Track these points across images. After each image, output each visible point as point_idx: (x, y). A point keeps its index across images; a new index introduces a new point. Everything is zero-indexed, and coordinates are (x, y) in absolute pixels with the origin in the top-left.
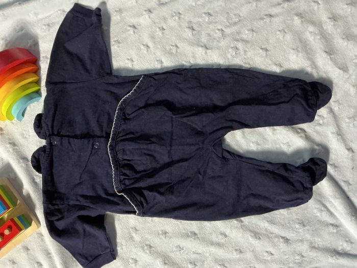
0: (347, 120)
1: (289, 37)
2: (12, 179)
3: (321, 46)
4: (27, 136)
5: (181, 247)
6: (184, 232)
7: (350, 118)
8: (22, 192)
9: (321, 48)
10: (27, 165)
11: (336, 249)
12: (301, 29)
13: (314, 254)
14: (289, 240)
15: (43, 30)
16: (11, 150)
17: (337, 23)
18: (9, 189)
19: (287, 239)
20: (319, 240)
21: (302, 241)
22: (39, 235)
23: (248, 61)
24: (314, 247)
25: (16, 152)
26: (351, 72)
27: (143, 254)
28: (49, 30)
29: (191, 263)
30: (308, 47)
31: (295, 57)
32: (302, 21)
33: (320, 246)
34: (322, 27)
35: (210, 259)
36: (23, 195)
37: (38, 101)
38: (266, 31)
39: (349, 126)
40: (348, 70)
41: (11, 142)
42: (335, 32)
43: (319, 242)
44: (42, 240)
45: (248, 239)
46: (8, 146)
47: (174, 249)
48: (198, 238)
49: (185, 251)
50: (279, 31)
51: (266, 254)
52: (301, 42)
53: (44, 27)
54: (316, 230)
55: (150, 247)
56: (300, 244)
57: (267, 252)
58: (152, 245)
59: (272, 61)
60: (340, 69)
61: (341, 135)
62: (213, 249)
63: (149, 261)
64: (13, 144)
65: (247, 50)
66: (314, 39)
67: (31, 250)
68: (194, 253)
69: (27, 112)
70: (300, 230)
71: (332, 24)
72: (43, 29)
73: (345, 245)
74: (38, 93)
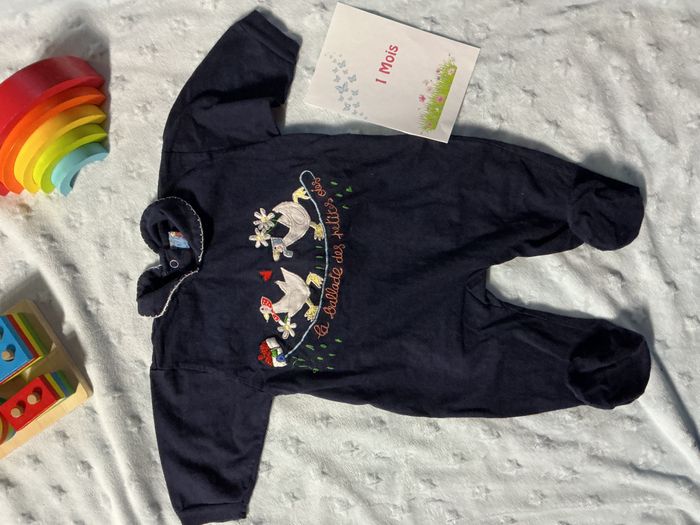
0: (670, 231)
1: (575, 72)
2: (43, 303)
3: (632, 94)
4: (77, 225)
5: (355, 444)
6: (362, 417)
7: (674, 228)
8: (61, 329)
9: (631, 98)
10: (74, 278)
11: (635, 462)
12: (597, 61)
13: (594, 469)
14: (551, 441)
15: (119, 28)
16: (44, 248)
17: (662, 54)
18: (36, 320)
19: (548, 439)
20: (606, 444)
21: (574, 444)
22: (89, 412)
23: (500, 111)
24: (595, 457)
25: (54, 252)
26: (682, 144)
27: (283, 454)
28: (131, 28)
29: (370, 475)
30: (608, 93)
31: (583, 110)
32: (600, 46)
33: (606, 455)
34: (635, 60)
35: (406, 469)
36: (63, 335)
37: (102, 160)
38: (534, 60)
39: (671, 242)
40: (677, 141)
41: (45, 233)
42: (658, 70)
43: (605, 447)
44: (94, 420)
45: (477, 435)
46: (40, 240)
47: (342, 447)
48: (387, 429)
49: (362, 452)
50: (558, 61)
51: (507, 465)
52: (597, 84)
53: (122, 22)
54: (601, 426)
55: (298, 441)
56: (571, 449)
57: (510, 461)
58: (300, 438)
59: (543, 115)
60: (663, 137)
61: (657, 257)
62: (413, 451)
63: (294, 468)
64: (50, 238)
65: (498, 91)
66: (620, 80)
67: (72, 440)
68: (378, 457)
69: (78, 178)
70: (572, 425)
71: (654, 55)
72: (120, 25)
73: (651, 454)
74: (103, 145)
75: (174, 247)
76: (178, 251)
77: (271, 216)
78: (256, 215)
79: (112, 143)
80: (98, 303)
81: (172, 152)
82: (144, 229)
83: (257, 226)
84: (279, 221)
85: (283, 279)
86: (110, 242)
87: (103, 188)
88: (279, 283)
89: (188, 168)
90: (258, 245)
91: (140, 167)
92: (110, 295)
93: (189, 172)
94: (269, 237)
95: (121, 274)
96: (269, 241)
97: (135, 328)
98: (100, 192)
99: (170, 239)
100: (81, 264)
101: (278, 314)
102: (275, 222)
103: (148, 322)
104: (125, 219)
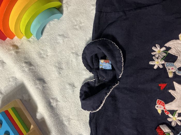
2: (25, 101)
4: (45, 56)
8: (36, 116)
10: (43, 87)
16: (26, 69)
25: (32, 72)
41: (27, 61)
46: (24, 65)
64: (29, 64)
69: (46, 30)
74: (59, 9)
75: (102, 69)
76: (105, 71)
77: (164, 49)
78: (154, 48)
79: (65, 9)
80: (57, 101)
81: (101, 12)
82: (84, 59)
83: (154, 56)
84: (170, 52)
85: (174, 89)
86: (64, 66)
87: (60, 35)
88: (170, 91)
89: (110, 22)
90: (155, 67)
91: (81, 23)
92: (64, 96)
93: (111, 24)
94: (163, 62)
95: (70, 84)
96: (163, 65)
97: (78, 116)
98: (58, 37)
99: (100, 64)
100: (47, 79)
101: (169, 111)
102: (166, 53)
103: (87, 114)
104: (73, 53)
